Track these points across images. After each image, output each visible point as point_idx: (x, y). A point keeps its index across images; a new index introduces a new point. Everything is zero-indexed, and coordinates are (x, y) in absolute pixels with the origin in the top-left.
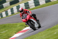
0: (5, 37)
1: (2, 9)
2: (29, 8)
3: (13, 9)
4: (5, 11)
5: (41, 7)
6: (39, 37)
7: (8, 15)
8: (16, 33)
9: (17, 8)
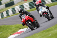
3: (9, 11)
7: (3, 17)
8: (11, 35)
9: (12, 10)
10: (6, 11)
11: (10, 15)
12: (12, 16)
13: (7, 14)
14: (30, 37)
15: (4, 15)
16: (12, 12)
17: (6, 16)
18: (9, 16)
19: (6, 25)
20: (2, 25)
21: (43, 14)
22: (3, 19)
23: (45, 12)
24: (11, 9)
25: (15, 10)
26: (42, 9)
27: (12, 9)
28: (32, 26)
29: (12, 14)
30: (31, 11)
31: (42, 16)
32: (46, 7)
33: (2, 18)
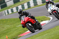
0: (20, 31)
4: (21, 5)
6: (56, 31)
7: (24, 9)
9: (34, 2)
10: (27, 3)
11: (32, 7)
12: (33, 8)
13: (28, 5)
15: (25, 7)
16: (33, 4)
17: (27, 8)
18: (30, 8)
21: (52, 12)
23: (55, 10)
25: (37, 1)
26: (51, 7)
28: (32, 28)
29: (33, 5)
31: (51, 14)
32: (56, 5)
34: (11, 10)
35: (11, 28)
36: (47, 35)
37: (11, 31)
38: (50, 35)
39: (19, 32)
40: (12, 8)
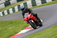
1: (9, 6)
2: (36, 5)
4: (12, 8)
5: (47, 5)
6: (45, 33)
7: (15, 12)
8: (22, 29)
10: (18, 6)
13: (18, 8)
14: (42, 32)
17: (18, 11)
19: (18, 20)
20: (14, 20)
22: (15, 14)
24: (22, 4)
27: (24, 4)
30: (43, 6)
33: (13, 12)
34: (2, 12)
35: (2, 30)
36: (37, 37)
37: (2, 33)
38: (40, 37)
39: (10, 34)
40: (3, 11)
